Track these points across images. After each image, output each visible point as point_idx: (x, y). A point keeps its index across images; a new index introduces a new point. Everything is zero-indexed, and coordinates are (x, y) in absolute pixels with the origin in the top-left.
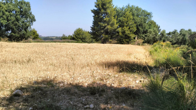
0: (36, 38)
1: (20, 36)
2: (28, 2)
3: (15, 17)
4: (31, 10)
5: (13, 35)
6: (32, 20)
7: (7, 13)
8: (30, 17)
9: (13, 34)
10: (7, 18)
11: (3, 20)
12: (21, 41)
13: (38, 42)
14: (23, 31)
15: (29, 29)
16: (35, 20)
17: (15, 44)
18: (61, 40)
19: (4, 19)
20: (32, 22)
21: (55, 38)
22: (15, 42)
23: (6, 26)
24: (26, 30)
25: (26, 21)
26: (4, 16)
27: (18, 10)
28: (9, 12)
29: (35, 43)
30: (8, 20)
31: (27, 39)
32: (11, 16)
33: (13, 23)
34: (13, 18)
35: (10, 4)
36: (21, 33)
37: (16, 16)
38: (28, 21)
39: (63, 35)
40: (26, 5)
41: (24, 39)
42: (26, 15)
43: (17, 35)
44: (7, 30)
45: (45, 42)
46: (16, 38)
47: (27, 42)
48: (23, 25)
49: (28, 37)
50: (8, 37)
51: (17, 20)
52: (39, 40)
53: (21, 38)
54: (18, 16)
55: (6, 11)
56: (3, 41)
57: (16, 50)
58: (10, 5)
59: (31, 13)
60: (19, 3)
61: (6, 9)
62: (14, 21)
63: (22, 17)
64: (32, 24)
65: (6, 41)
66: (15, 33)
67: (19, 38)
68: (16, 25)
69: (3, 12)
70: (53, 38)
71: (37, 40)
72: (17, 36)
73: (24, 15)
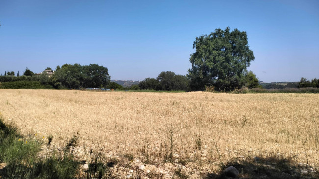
0: (254, 85)
1: (231, 83)
2: (243, 32)
3: (225, 57)
4: (248, 43)
5: (221, 82)
6: (249, 58)
7: (214, 52)
8: (246, 54)
9: (221, 80)
10: (214, 59)
11: (209, 61)
12: (232, 90)
13: (258, 92)
14: (236, 76)
15: (244, 73)
16: (253, 58)
17: (223, 95)
18: (297, 89)
19: (211, 61)
20: (248, 61)
21: (286, 84)
22: (223, 92)
23: (212, 69)
24: (239, 75)
25: (239, 60)
26: (211, 56)
27: (228, 45)
28: (217, 50)
29: (253, 94)
30: (215, 62)
31: (240, 88)
32: (219, 55)
33: (221, 65)
34: (222, 58)
35: (218, 38)
36: (233, 79)
37: (226, 54)
38: (243, 61)
39: (303, 79)
40: (241, 37)
41: (235, 87)
42: (240, 51)
43: (227, 82)
44: (213, 76)
45: (269, 92)
46: (225, 86)
47: (241, 92)
48: (235, 67)
49: (243, 84)
50: (214, 85)
51: (228, 60)
52: (258, 89)
53: (232, 86)
54: (229, 55)
55: (213, 49)
56: (208, 91)
57: (226, 104)
58: (218, 41)
59: (247, 48)
60: (231, 35)
61: (214, 47)
62: (224, 62)
63: (234, 55)
64: (249, 64)
65: (212, 91)
66: (223, 79)
67: (229, 87)
68: (226, 67)
69: (209, 51)
70: (282, 84)
71: (255, 89)
72: (227, 84)
73: (237, 52)
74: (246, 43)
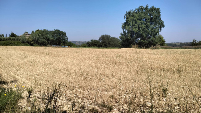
0: (163, 44)
1: (149, 43)
2: (158, 8)
3: (146, 25)
4: (161, 16)
5: (142, 42)
6: (161, 26)
7: (138, 21)
8: (159, 23)
9: (142, 40)
10: (138, 26)
11: (135, 28)
12: (150, 47)
14: (152, 38)
15: (157, 36)
16: (163, 26)
17: (143, 50)
19: (136, 27)
20: (160, 28)
21: (179, 44)
22: (144, 48)
23: (137, 33)
24: (154, 37)
25: (155, 27)
26: (136, 24)
27: (148, 17)
28: (140, 20)
29: (163, 50)
30: (139, 28)
31: (155, 46)
32: (142, 23)
33: (143, 30)
34: (143, 26)
35: (141, 12)
36: (150, 40)
37: (146, 23)
38: (157, 28)
40: (156, 11)
41: (152, 45)
42: (156, 21)
43: (146, 42)
44: (137, 38)
46: (145, 44)
47: (156, 49)
48: (152, 32)
49: (157, 43)
50: (138, 44)
51: (147, 27)
52: (166, 46)
53: (150, 45)
54: (148, 23)
55: (138, 19)
56: (133, 48)
58: (141, 14)
59: (160, 19)
60: (150, 10)
62: (144, 28)
63: (151, 24)
64: (161, 30)
65: (136, 48)
66: (144, 40)
67: (147, 45)
68: (146, 32)
69: (135, 21)
70: (177, 44)
71: (164, 46)
72: (146, 43)
73: (153, 22)
74: (160, 16)
